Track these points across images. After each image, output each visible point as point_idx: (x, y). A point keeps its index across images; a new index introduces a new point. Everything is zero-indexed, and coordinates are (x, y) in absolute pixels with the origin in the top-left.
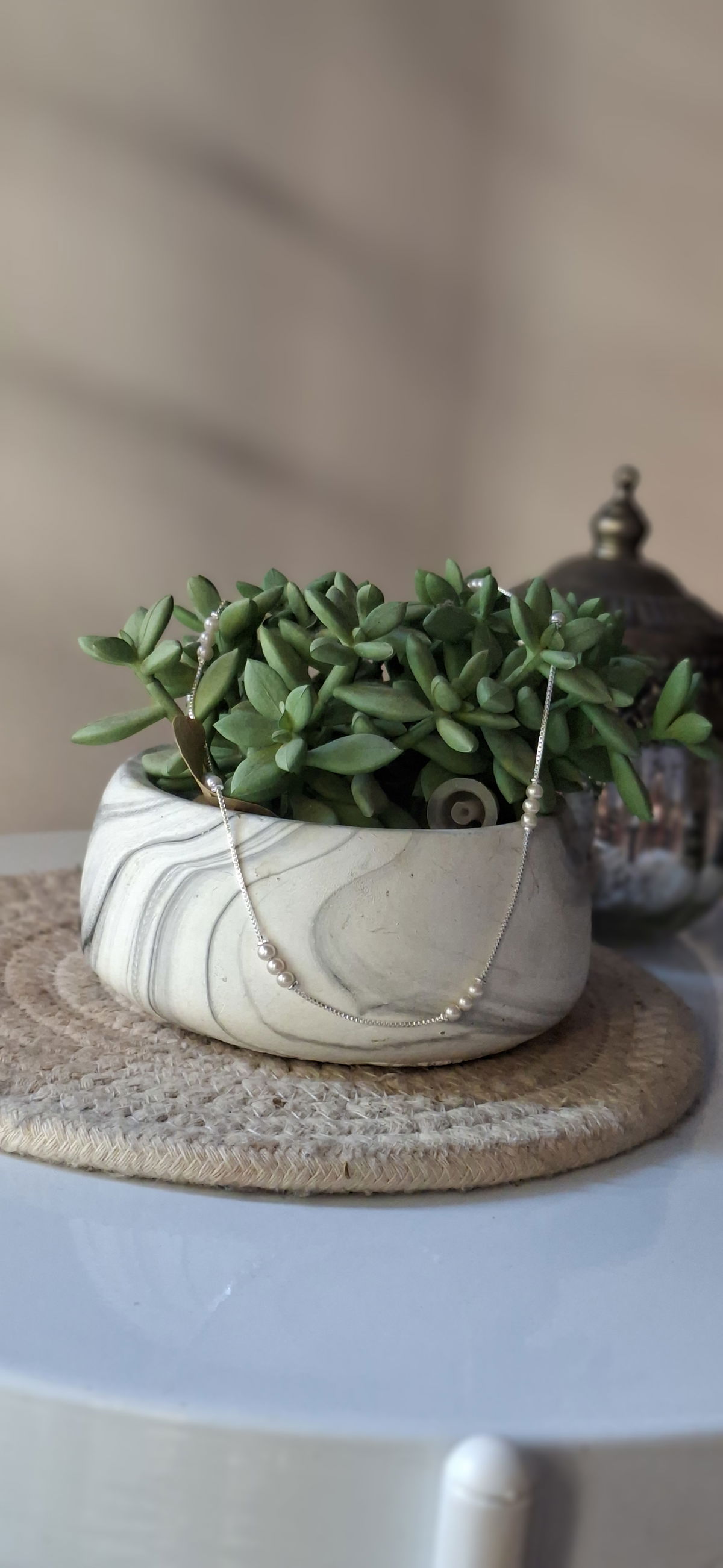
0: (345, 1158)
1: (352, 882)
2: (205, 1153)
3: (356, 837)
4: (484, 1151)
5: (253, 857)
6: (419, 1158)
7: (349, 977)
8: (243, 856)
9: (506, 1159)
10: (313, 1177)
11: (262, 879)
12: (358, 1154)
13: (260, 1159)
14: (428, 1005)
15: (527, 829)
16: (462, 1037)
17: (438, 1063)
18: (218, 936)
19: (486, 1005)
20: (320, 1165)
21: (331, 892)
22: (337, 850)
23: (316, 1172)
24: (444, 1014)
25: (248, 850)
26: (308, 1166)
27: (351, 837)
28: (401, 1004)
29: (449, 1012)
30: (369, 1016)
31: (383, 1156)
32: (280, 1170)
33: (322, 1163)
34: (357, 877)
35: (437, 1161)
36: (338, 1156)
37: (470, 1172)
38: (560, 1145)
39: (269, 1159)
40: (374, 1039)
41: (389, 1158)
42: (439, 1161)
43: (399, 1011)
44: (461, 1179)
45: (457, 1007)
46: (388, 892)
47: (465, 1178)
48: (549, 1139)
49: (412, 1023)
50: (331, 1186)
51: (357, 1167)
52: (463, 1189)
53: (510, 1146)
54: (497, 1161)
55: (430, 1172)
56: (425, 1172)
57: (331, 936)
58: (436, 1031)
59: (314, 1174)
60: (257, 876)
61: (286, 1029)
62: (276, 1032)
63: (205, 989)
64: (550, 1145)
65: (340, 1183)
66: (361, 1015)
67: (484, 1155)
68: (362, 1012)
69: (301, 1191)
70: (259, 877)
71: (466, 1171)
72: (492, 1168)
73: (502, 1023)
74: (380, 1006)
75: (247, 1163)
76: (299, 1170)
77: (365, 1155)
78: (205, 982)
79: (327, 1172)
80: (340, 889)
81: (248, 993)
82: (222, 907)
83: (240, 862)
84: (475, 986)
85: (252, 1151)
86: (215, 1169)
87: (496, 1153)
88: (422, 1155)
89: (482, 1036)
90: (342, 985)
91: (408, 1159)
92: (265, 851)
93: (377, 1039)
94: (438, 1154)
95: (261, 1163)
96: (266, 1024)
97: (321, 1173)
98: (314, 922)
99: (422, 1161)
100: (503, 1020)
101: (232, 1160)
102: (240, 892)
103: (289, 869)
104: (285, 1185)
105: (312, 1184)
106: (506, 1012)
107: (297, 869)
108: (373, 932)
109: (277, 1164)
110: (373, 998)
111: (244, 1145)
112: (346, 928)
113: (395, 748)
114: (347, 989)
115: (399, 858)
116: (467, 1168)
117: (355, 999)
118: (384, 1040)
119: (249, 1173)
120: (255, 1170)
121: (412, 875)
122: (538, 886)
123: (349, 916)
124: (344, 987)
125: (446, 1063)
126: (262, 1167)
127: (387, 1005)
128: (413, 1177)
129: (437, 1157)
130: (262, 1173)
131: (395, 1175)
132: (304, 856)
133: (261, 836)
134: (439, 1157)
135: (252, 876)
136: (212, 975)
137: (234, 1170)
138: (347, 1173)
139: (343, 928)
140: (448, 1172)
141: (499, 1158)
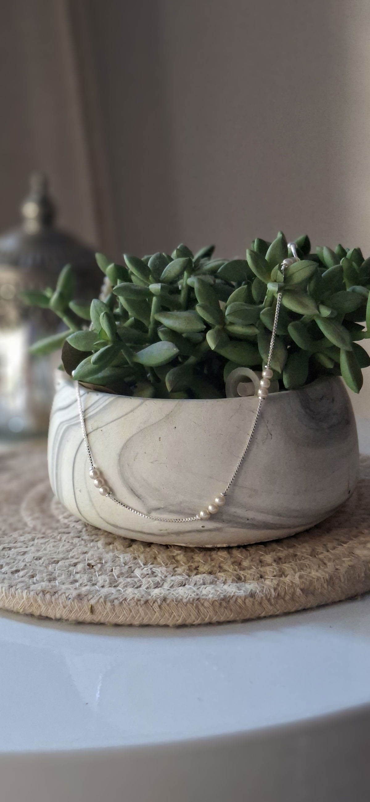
0: (93, 602)
1: (139, 432)
2: (15, 594)
3: (144, 405)
4: (187, 603)
5: (91, 417)
6: (140, 604)
7: (140, 491)
8: (87, 416)
9: (201, 608)
10: (73, 612)
11: (94, 430)
12: (102, 600)
13: (43, 600)
14: (189, 509)
15: (260, 398)
16: (217, 530)
17: (219, 546)
18: (76, 465)
19: (233, 510)
20: (76, 605)
21: (128, 438)
22: (132, 413)
23: (74, 609)
24: (199, 516)
25: (90, 412)
26: (69, 605)
27: (142, 403)
28: (172, 508)
29: (202, 513)
30: (154, 514)
31: (116, 602)
32: (53, 606)
33: (78, 604)
34: (142, 429)
35: (152, 607)
36: (88, 601)
37: (174, 616)
38: (247, 601)
39: (49, 600)
40: (160, 529)
41: (121, 603)
42: (153, 606)
43: (171, 512)
44: (168, 619)
45: (207, 511)
46: (160, 438)
47: (171, 619)
48: (240, 597)
49: (179, 520)
50: (85, 618)
51: (99, 608)
52: (171, 626)
53: (208, 601)
54: (195, 610)
55: (146, 614)
56: (142, 613)
57: (128, 465)
58: (199, 526)
59: (73, 610)
60: (92, 429)
61: (112, 522)
62: (108, 523)
63: (73, 496)
64: (240, 601)
65: (88, 617)
66: (149, 514)
67: (186, 605)
68: (149, 512)
69: (67, 620)
70: (93, 429)
71: (172, 614)
72: (191, 614)
73: (247, 522)
74: (159, 509)
75: (36, 601)
76: (64, 607)
77: (105, 602)
78: (73, 493)
79: (80, 610)
80: (133, 436)
81: (91, 501)
82: (77, 447)
83: (85, 420)
84: (220, 498)
85: (41, 594)
86: (19, 604)
87: (195, 605)
88: (142, 602)
89: (233, 530)
90: (136, 495)
91: (133, 604)
92: (96, 414)
93: (162, 529)
94: (154, 603)
95: (44, 603)
96: (102, 518)
97: (77, 610)
98: (119, 457)
99: (141, 606)
100: (248, 519)
101: (28, 599)
102: (83, 439)
103: (107, 424)
104: (58, 616)
105: (73, 616)
106: (251, 515)
107: (111, 424)
108: (152, 462)
109: (52, 603)
110: (153, 503)
111: (39, 590)
112: (136, 460)
113: (175, 349)
114: (139, 498)
115: (168, 416)
116: (173, 613)
117: (144, 504)
118: (166, 530)
119: (37, 607)
120: (40, 606)
121: (175, 428)
122: (271, 435)
123: (137, 454)
124: (137, 496)
125: (225, 545)
126: (44, 604)
127: (164, 508)
128: (135, 616)
129: (153, 605)
130: (44, 608)
131: (123, 614)
132: (115, 416)
133: (94, 405)
134: (154, 604)
135: (90, 429)
136: (75, 488)
137: (29, 605)
138: (92, 610)
139: (134, 460)
140: (158, 615)
141: (197, 607)
